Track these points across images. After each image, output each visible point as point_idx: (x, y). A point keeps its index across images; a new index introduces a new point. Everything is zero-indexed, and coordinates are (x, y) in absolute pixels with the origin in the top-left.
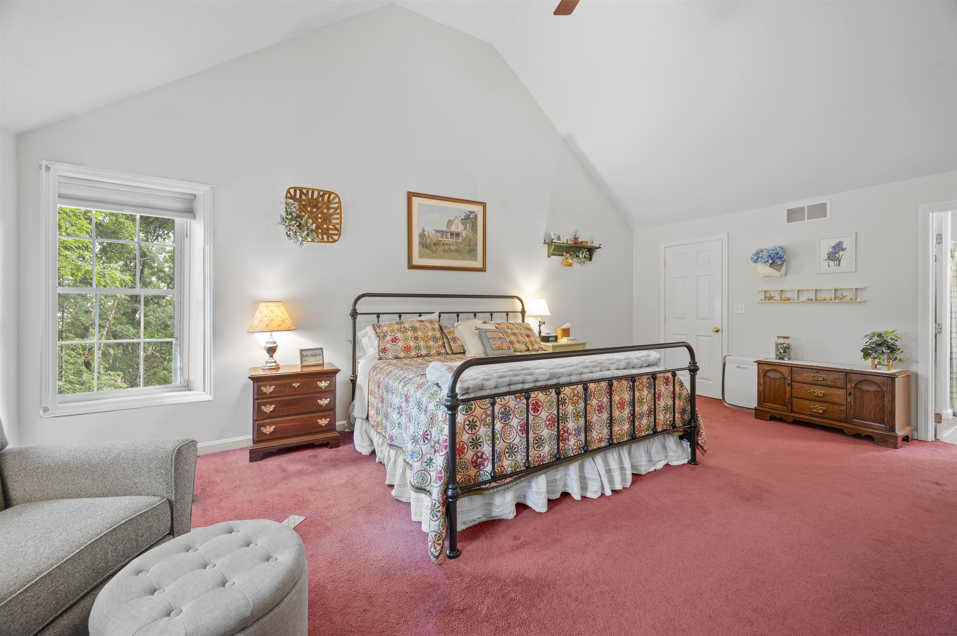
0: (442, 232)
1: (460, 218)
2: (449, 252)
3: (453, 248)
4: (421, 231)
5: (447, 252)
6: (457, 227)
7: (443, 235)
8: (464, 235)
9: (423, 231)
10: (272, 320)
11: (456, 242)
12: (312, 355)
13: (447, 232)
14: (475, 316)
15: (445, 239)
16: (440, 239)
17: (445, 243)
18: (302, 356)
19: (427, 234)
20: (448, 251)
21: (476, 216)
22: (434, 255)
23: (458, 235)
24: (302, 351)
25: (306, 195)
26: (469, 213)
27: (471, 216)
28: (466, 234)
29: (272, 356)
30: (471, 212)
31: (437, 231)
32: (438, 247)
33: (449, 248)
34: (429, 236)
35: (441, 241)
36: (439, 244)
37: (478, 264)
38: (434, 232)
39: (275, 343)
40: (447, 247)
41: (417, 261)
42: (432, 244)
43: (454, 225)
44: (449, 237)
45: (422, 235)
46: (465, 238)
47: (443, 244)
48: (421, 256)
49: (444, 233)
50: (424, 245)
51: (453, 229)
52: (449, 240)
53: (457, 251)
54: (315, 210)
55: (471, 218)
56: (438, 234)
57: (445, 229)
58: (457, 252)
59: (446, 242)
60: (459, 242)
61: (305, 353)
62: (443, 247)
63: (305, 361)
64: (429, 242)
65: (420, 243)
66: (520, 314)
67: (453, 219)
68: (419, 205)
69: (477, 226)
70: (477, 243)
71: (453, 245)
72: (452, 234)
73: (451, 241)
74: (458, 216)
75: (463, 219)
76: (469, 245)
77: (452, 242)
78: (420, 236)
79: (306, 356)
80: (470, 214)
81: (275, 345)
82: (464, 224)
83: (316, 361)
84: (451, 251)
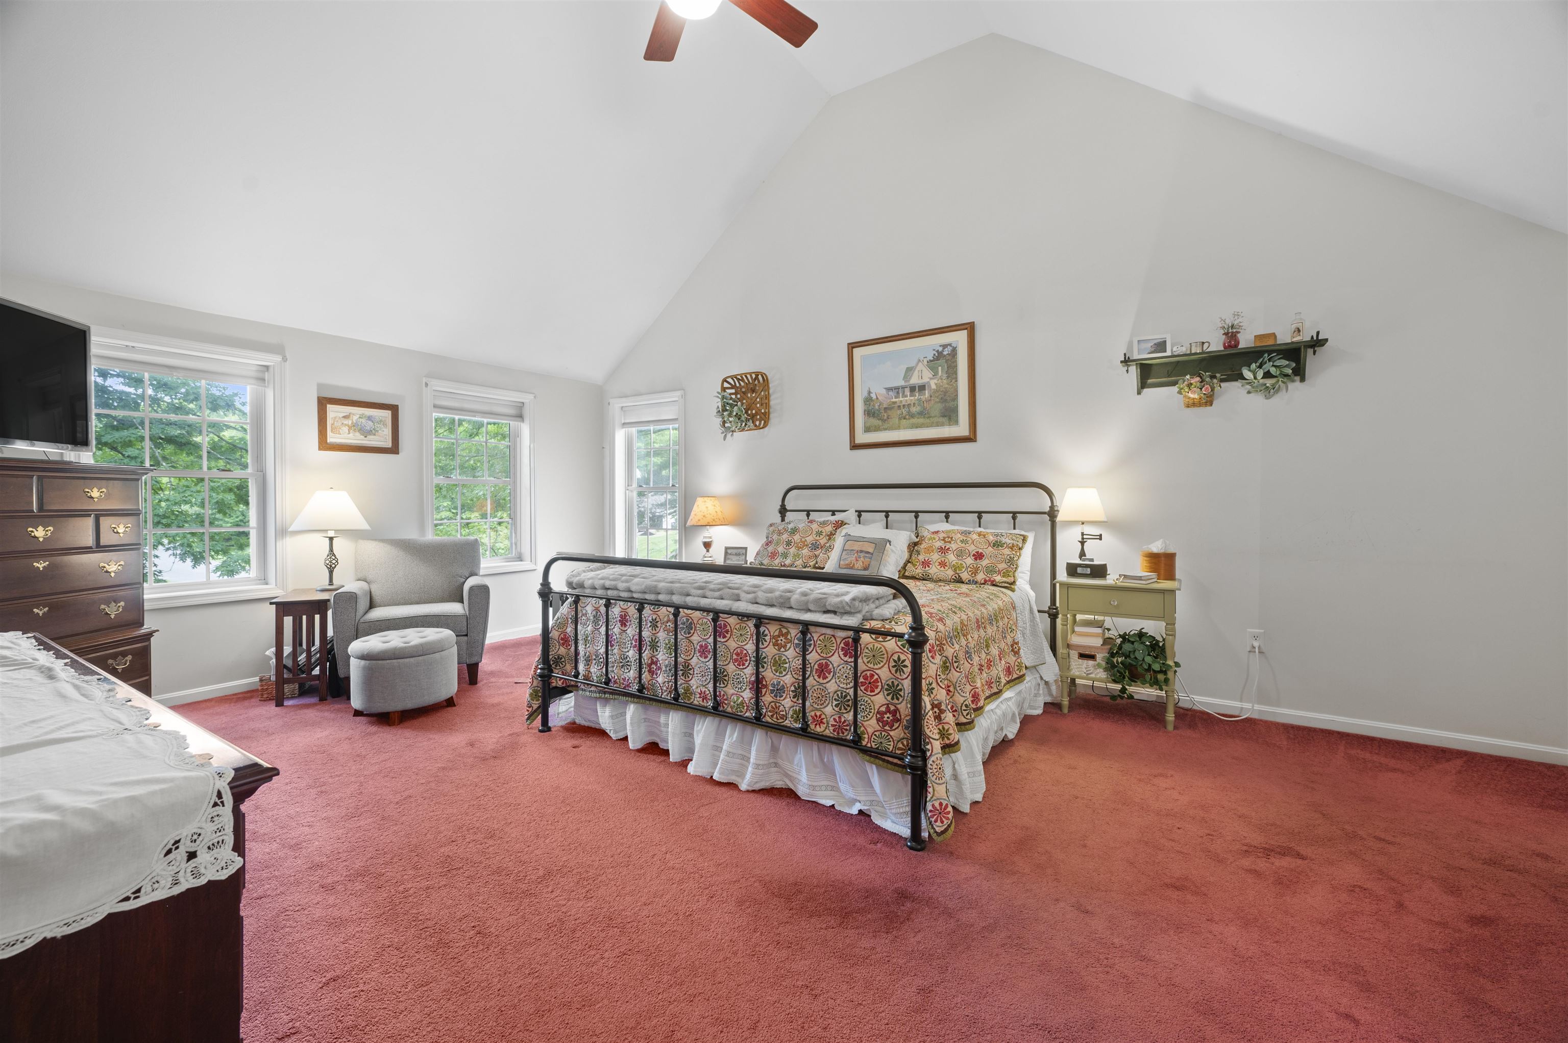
0: (897, 388)
1: (925, 360)
2: (909, 416)
3: (914, 410)
4: (865, 394)
5: (905, 418)
6: (922, 376)
7: (898, 393)
8: (933, 387)
9: (869, 393)
10: (704, 516)
11: (919, 400)
12: (736, 554)
13: (903, 388)
14: (947, 517)
15: (901, 399)
16: (894, 400)
17: (901, 405)
18: (726, 553)
19: (874, 397)
20: (907, 417)
21: (954, 350)
22: (886, 426)
23: (922, 388)
24: (727, 548)
25: (743, 380)
26: (940, 349)
27: (945, 353)
28: (936, 384)
29: (708, 551)
30: (945, 346)
31: (889, 389)
32: (890, 412)
33: (909, 412)
34: (877, 398)
35: (895, 403)
36: (893, 408)
37: (962, 429)
38: (884, 391)
39: (710, 538)
40: (904, 411)
41: (862, 437)
42: (883, 409)
43: (916, 373)
44: (908, 394)
45: (868, 400)
46: (936, 391)
47: (899, 407)
48: (867, 430)
49: (900, 390)
50: (869, 413)
51: (915, 380)
52: (909, 399)
53: (921, 414)
54: (754, 395)
55: (945, 356)
56: (891, 393)
57: (902, 383)
58: (924, 416)
59: (903, 403)
60: (924, 399)
61: (729, 551)
62: (899, 412)
63: (729, 559)
64: (877, 407)
65: (865, 411)
66: (1047, 517)
67: (913, 364)
68: (863, 358)
69: (956, 366)
70: (957, 395)
71: (914, 406)
72: (912, 389)
73: (911, 400)
74: (922, 359)
75: (931, 361)
76: (943, 400)
77: (913, 402)
78: (864, 402)
79: (730, 554)
80: (944, 349)
81: (710, 540)
82: (934, 370)
83: (739, 560)
84: (912, 416)
